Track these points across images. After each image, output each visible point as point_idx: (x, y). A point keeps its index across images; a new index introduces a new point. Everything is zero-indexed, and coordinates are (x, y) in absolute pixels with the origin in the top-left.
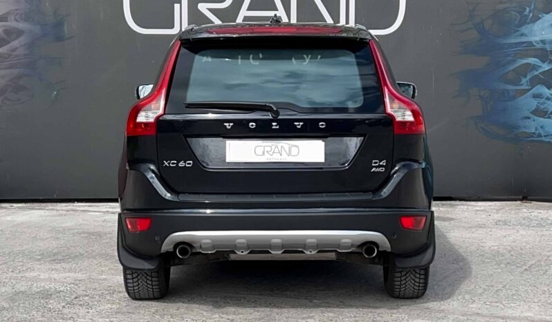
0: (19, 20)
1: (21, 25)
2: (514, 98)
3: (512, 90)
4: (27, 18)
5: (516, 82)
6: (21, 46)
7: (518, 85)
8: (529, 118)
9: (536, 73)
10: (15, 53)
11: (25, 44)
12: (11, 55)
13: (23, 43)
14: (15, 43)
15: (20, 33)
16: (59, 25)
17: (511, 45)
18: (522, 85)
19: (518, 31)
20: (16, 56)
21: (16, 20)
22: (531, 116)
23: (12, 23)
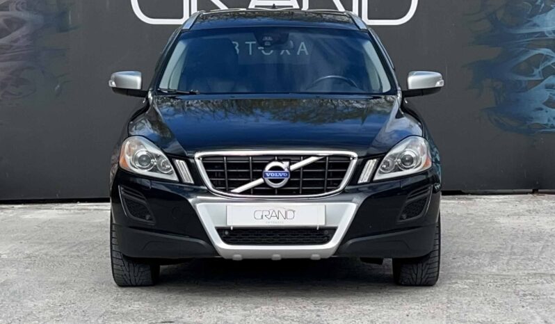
0: (20, 9)
1: (23, 15)
2: (526, 89)
3: (525, 81)
4: (29, 7)
5: (529, 73)
6: (23, 37)
7: (530, 76)
8: (541, 109)
9: (549, 63)
10: (16, 44)
11: (27, 35)
12: (12, 46)
13: (25, 34)
14: (16, 34)
15: (21, 23)
16: (63, 14)
17: (524, 35)
18: (534, 76)
19: (529, 21)
20: (18, 48)
21: (17, 9)
22: (544, 107)
23: (13, 13)
